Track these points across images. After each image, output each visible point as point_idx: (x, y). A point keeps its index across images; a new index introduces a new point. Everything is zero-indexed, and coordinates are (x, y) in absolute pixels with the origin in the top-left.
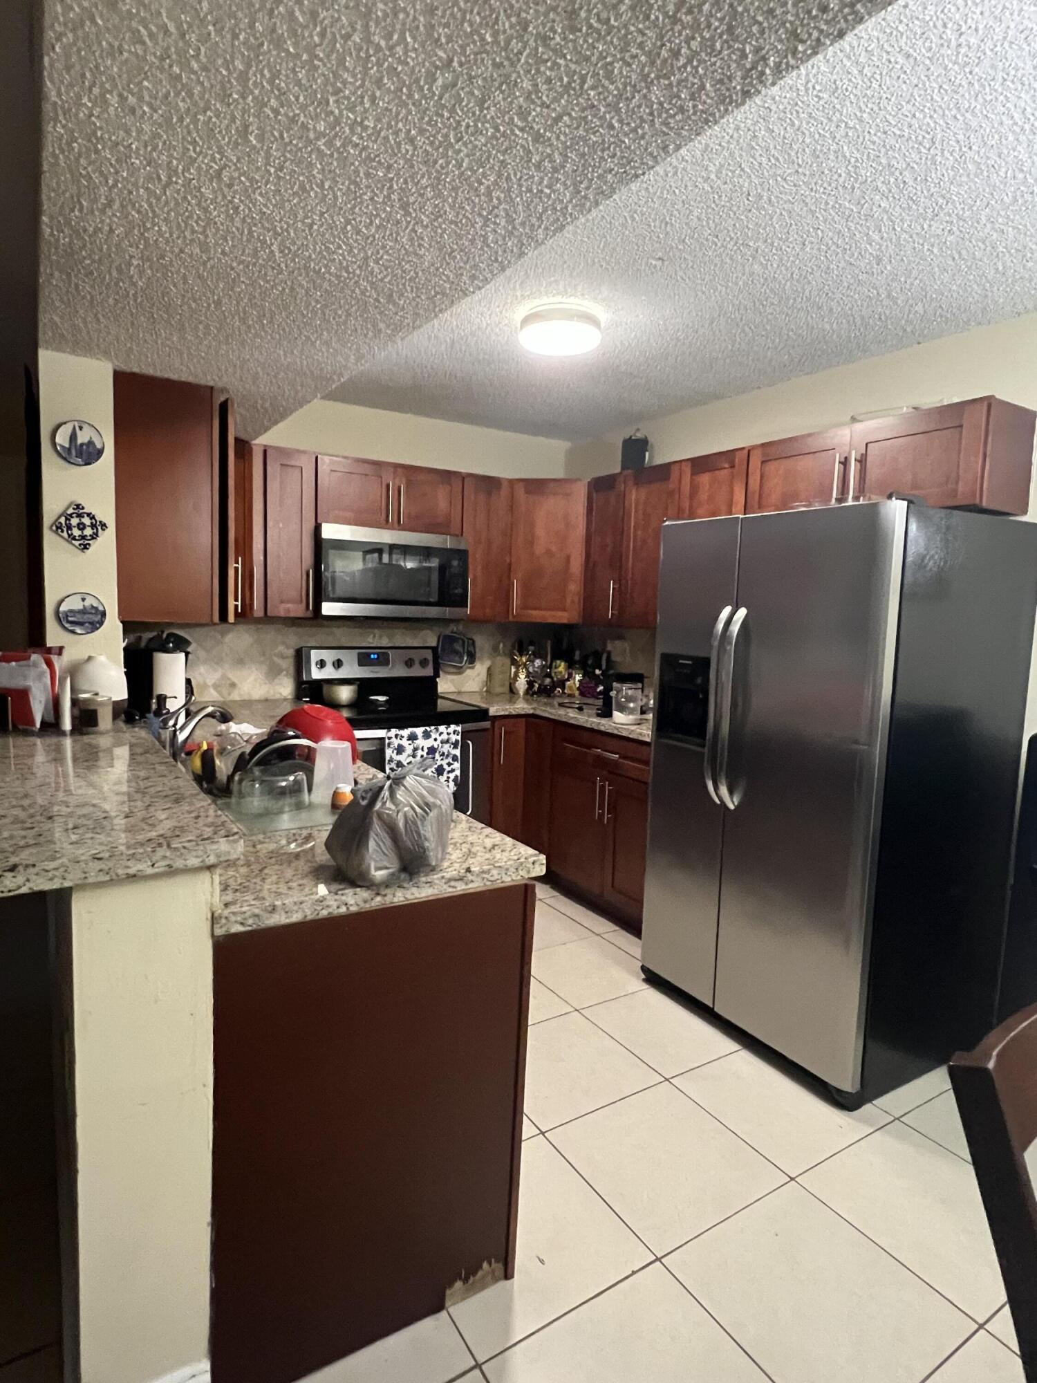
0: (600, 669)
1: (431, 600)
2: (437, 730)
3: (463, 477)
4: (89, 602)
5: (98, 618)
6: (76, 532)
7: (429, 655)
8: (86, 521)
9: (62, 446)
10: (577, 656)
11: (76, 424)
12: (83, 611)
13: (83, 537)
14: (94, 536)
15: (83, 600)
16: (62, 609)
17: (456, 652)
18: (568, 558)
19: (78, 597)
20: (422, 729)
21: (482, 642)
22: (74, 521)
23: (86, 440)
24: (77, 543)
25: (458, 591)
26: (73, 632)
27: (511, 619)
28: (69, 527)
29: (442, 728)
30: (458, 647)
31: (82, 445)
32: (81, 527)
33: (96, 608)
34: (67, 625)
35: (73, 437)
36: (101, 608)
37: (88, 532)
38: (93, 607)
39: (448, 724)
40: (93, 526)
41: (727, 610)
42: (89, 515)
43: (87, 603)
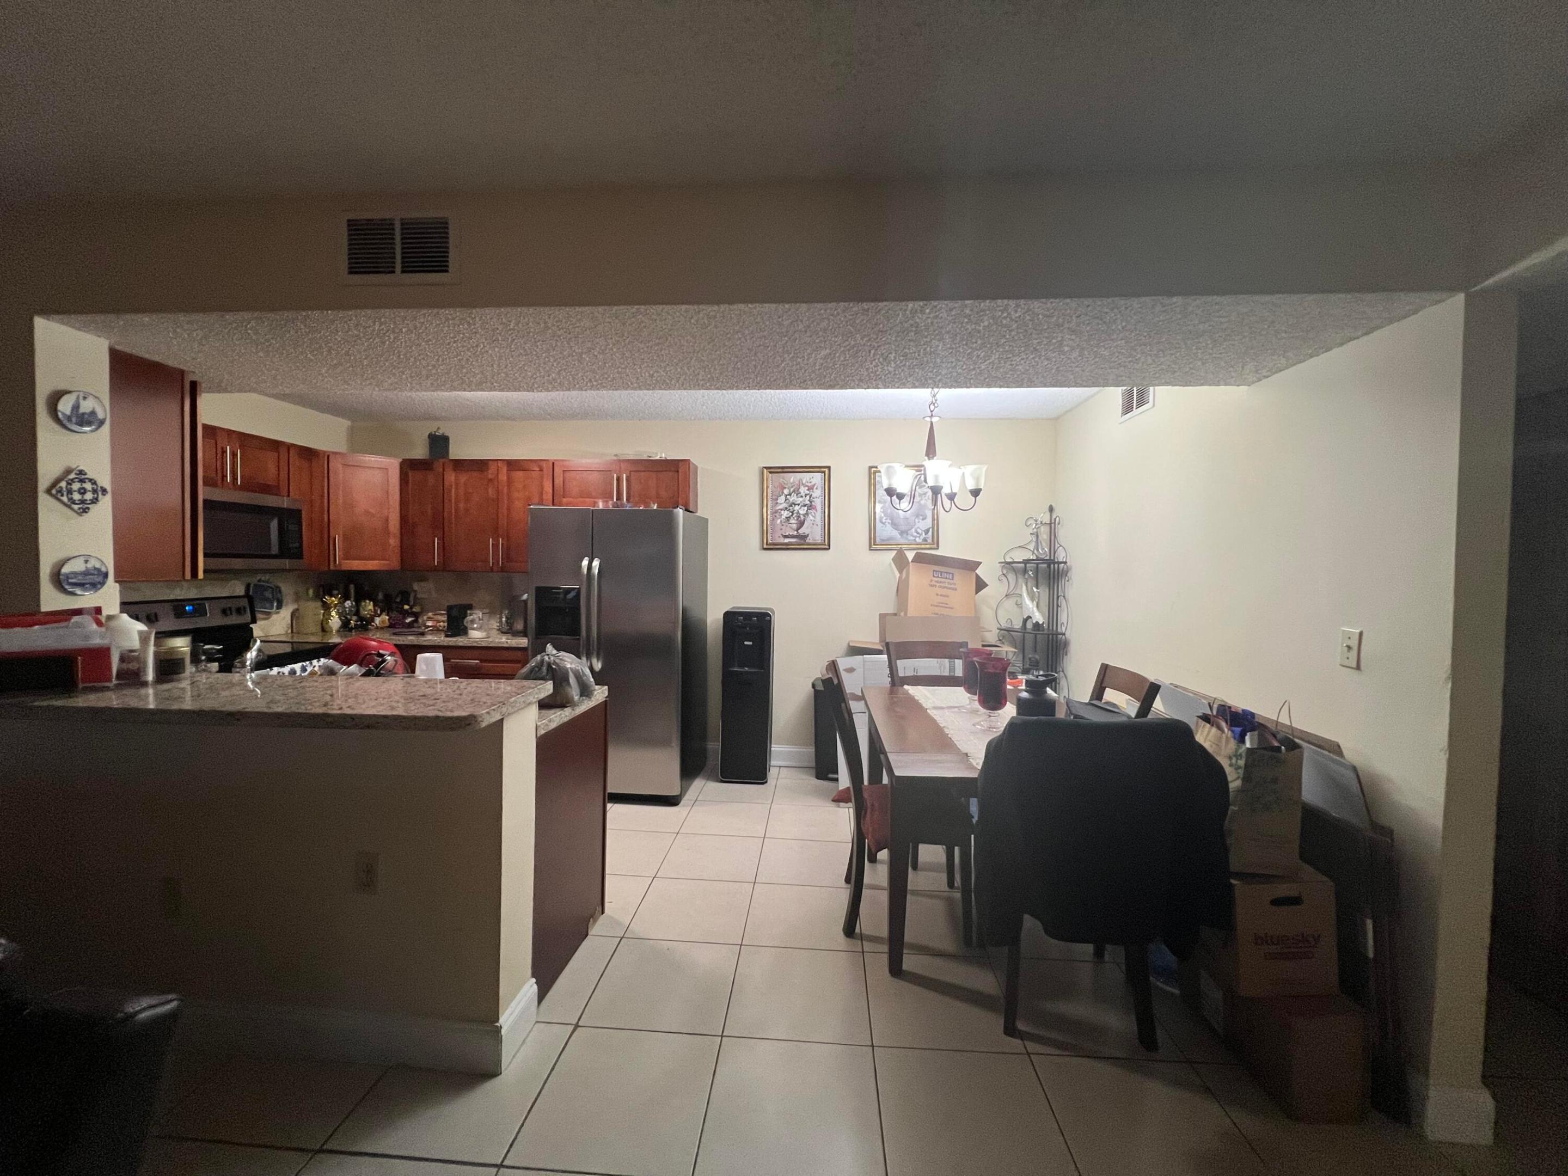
0: (408, 605)
1: (273, 553)
2: (311, 663)
3: (290, 447)
4: (93, 563)
5: (100, 579)
6: (76, 496)
7: (245, 602)
8: (88, 486)
9: (63, 414)
10: (380, 596)
11: (82, 395)
12: (86, 573)
13: (83, 502)
14: (95, 501)
15: (86, 562)
16: (66, 570)
17: (267, 600)
18: (387, 520)
19: (82, 559)
20: (300, 665)
21: (287, 589)
22: (76, 486)
23: (88, 411)
24: (76, 507)
25: (297, 545)
26: (73, 594)
27: (332, 567)
28: (70, 492)
29: (315, 662)
30: (268, 594)
31: (83, 414)
32: (83, 491)
33: (99, 570)
34: (67, 587)
35: (76, 407)
36: (103, 569)
37: (89, 496)
38: (95, 569)
39: (318, 658)
40: (94, 491)
41: (585, 562)
42: (90, 480)
43: (90, 565)
